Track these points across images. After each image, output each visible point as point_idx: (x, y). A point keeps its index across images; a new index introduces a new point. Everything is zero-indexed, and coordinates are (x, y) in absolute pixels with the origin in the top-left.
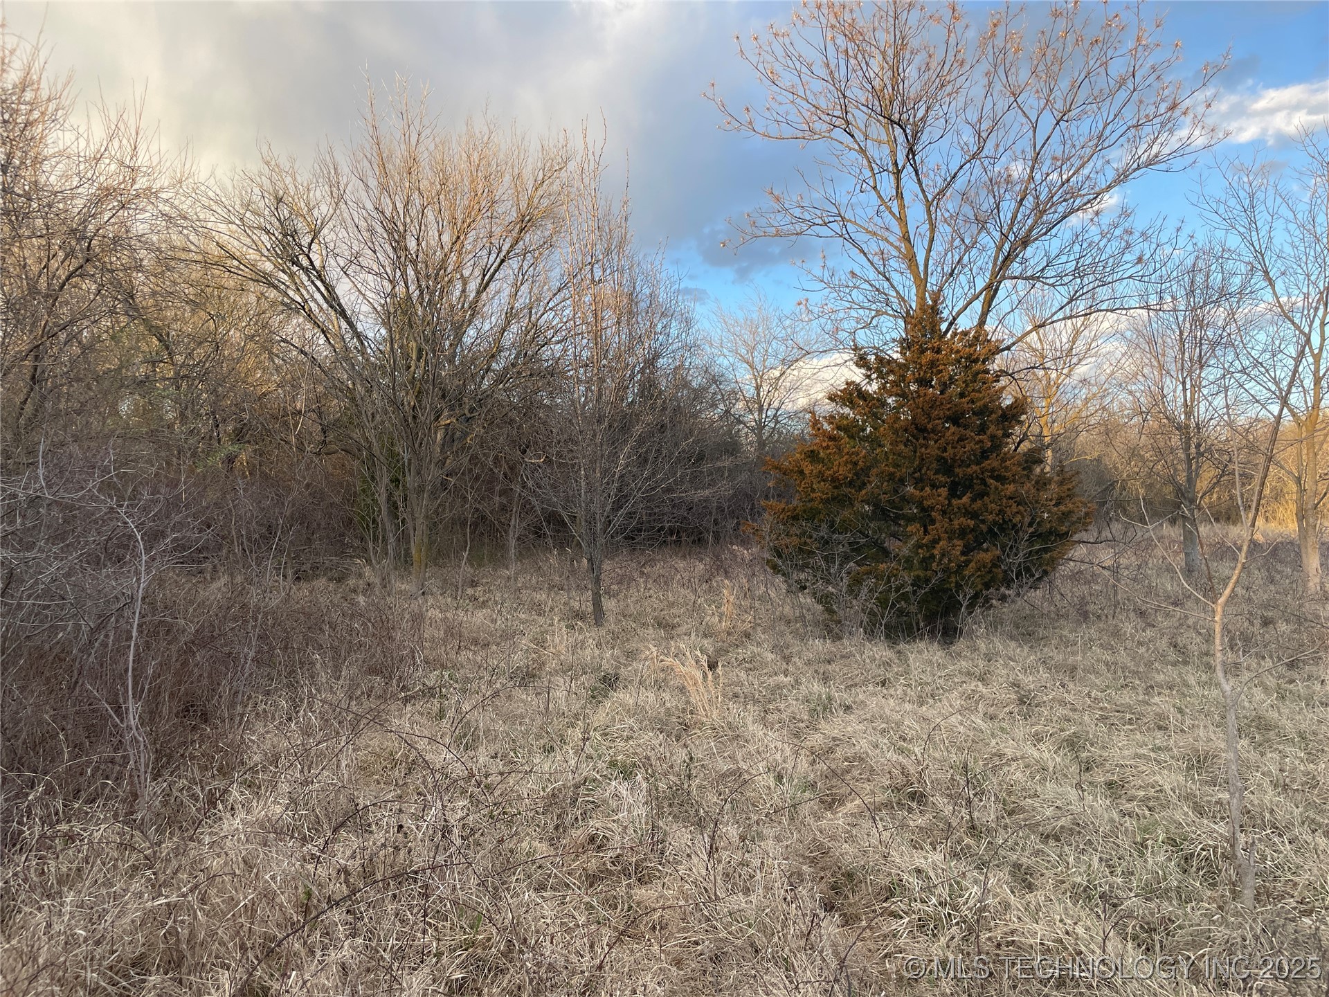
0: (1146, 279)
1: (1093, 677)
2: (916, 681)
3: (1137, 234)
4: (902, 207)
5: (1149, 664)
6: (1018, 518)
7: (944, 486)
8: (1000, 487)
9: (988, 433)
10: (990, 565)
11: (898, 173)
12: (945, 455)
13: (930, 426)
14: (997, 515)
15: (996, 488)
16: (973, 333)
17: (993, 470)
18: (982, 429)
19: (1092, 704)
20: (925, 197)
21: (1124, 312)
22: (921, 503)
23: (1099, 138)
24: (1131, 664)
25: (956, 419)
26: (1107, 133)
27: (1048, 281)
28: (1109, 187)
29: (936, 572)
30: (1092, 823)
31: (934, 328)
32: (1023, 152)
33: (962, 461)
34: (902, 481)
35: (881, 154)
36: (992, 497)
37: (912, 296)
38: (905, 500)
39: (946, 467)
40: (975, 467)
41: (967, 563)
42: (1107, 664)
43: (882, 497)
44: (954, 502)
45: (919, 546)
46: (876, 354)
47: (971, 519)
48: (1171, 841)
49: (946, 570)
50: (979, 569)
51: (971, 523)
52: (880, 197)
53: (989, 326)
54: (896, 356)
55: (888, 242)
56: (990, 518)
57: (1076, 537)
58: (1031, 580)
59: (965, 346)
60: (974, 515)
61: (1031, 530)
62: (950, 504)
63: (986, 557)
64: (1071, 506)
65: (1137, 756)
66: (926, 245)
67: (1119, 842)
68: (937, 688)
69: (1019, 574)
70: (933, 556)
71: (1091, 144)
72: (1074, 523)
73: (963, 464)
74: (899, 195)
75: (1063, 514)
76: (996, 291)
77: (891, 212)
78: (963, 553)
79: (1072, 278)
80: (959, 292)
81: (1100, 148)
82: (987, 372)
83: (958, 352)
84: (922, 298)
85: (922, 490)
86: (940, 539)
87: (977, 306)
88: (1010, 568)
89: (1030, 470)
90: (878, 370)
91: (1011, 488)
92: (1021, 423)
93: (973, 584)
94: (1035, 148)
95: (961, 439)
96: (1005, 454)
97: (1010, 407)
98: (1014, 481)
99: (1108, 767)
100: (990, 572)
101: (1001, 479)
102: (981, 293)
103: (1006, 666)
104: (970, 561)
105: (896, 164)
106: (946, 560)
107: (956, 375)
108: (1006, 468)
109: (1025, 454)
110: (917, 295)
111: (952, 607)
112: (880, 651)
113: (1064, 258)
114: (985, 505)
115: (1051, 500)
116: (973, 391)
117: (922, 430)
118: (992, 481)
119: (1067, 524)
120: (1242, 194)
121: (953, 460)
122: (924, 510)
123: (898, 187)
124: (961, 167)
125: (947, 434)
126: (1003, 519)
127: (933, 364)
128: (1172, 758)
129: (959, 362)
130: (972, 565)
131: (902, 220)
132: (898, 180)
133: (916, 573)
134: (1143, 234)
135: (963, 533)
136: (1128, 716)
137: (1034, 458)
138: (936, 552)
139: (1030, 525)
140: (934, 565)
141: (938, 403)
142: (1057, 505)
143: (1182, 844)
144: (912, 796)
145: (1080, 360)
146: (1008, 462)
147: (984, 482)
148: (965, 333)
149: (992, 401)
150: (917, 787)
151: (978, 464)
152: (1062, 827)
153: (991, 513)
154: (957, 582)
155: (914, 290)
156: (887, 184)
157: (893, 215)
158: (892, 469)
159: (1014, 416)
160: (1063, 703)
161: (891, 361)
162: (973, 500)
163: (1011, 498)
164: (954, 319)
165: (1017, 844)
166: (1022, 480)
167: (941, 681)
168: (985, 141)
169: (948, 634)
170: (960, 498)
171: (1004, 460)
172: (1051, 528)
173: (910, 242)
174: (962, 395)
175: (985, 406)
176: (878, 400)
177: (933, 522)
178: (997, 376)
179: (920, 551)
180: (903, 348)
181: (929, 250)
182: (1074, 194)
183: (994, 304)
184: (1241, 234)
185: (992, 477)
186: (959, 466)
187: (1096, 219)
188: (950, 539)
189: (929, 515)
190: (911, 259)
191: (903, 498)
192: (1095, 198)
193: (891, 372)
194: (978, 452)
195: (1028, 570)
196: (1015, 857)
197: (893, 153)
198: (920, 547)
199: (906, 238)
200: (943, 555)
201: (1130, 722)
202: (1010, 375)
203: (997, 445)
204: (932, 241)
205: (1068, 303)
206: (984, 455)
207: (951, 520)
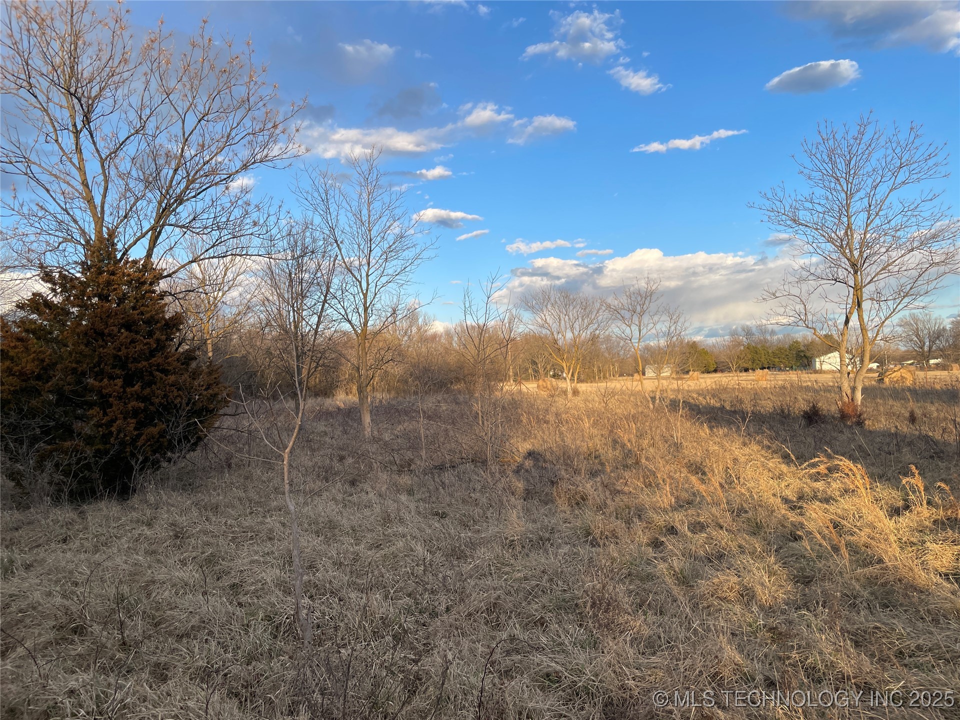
0: (261, 236)
1: (230, 510)
2: (93, 534)
3: (253, 206)
4: (81, 160)
5: (268, 496)
6: (179, 400)
7: (120, 378)
8: (164, 377)
9: (155, 337)
10: (157, 436)
11: (77, 133)
12: (119, 353)
13: (106, 331)
14: (162, 398)
15: (161, 379)
16: (142, 262)
17: (158, 365)
18: (150, 334)
19: (227, 530)
20: (100, 155)
21: (248, 257)
22: (101, 391)
23: (228, 137)
24: (256, 498)
25: (129, 326)
26: (233, 134)
27: (194, 230)
28: (237, 172)
29: (114, 445)
30: (214, 618)
31: (110, 255)
32: (176, 136)
33: (134, 359)
34: (83, 374)
35: (63, 115)
36: (158, 385)
37: (91, 229)
38: (88, 389)
39: (121, 363)
40: (145, 363)
41: (139, 436)
42: (240, 499)
43: (66, 388)
44: (128, 390)
45: (98, 425)
46: (60, 272)
47: (142, 402)
48: (268, 618)
49: (123, 443)
50: (149, 440)
51: (142, 405)
52: (61, 148)
53: (154, 259)
54: (78, 275)
55: (69, 185)
56: (157, 401)
57: (221, 412)
58: (189, 445)
59: (136, 272)
60: (144, 399)
61: (188, 408)
62: (125, 392)
63: (154, 430)
64: (216, 390)
65: (252, 562)
66: (102, 191)
67: (232, 627)
68: (111, 537)
69: (180, 441)
70: (111, 433)
71: (222, 140)
72: (219, 402)
73: (135, 360)
74: (78, 149)
75: (211, 396)
76: (160, 233)
77: (71, 162)
78: (136, 429)
79: (210, 230)
80: (129, 231)
81: (228, 144)
82: (154, 292)
83: (129, 275)
84: (99, 232)
85: (101, 381)
86: (116, 419)
87: (145, 242)
88: (172, 437)
89: (188, 365)
90: (62, 285)
91: (172, 378)
92: (179, 330)
93: (144, 452)
94: (184, 135)
95: (133, 341)
96: (168, 353)
97: (171, 319)
98: (175, 373)
99: (233, 573)
100: (158, 441)
101: (166, 372)
102: (147, 233)
103: (168, 511)
104: (141, 435)
105: (75, 125)
106: (122, 435)
107: (128, 293)
108: (169, 364)
109: (182, 354)
110: (95, 229)
111: (128, 471)
112: (65, 513)
113: (205, 216)
114: (153, 392)
115: (203, 386)
116: (142, 305)
117: (101, 334)
118: (158, 373)
119: (215, 403)
120: (321, 190)
121: (127, 357)
122: (102, 396)
123: (77, 144)
124: (128, 138)
125: (121, 338)
126: (167, 401)
127: (109, 283)
128: (275, 559)
129: (131, 283)
130: (144, 437)
131: (81, 170)
132: (77, 138)
133: (97, 447)
134: (257, 206)
135: (136, 413)
136: (249, 534)
137: (189, 357)
138: (113, 429)
139: (187, 404)
140: (112, 440)
141: (113, 314)
142: (206, 390)
143: (274, 618)
144: (75, 631)
145: (230, 288)
146: (170, 359)
147: (151, 374)
148: (135, 262)
149: (157, 314)
150: (79, 622)
151: (147, 360)
152: (192, 627)
153: (158, 397)
154: (131, 451)
155: (93, 226)
156: (67, 141)
157: (74, 165)
158: (74, 365)
159: (174, 325)
160: (206, 533)
161: (73, 279)
162: (143, 388)
163: (172, 385)
164: (127, 250)
165: (157, 648)
166: (181, 372)
167: (115, 531)
168: (145, 122)
169: (124, 492)
170: (133, 386)
171: (167, 358)
172: (203, 406)
173: (88, 188)
174: (134, 308)
175: (152, 317)
176: (62, 309)
177: (111, 406)
178: (162, 295)
179: (100, 429)
180: (83, 268)
181: (104, 196)
182: (214, 172)
183: (158, 242)
184: (321, 215)
185: (158, 370)
186: (132, 362)
187: (226, 191)
188: (125, 418)
189: (108, 401)
190: (90, 200)
191: (85, 388)
192: (229, 177)
193: (73, 287)
194: (147, 352)
195: (186, 438)
196: (156, 658)
197: (73, 117)
198: (101, 426)
199: (85, 184)
200: (119, 432)
201: (252, 538)
202: (173, 295)
203: (161, 346)
204: (106, 189)
205: (212, 247)
206: (152, 354)
207: (125, 403)
